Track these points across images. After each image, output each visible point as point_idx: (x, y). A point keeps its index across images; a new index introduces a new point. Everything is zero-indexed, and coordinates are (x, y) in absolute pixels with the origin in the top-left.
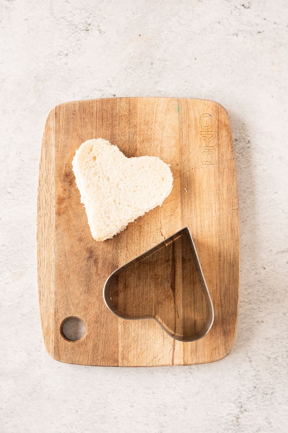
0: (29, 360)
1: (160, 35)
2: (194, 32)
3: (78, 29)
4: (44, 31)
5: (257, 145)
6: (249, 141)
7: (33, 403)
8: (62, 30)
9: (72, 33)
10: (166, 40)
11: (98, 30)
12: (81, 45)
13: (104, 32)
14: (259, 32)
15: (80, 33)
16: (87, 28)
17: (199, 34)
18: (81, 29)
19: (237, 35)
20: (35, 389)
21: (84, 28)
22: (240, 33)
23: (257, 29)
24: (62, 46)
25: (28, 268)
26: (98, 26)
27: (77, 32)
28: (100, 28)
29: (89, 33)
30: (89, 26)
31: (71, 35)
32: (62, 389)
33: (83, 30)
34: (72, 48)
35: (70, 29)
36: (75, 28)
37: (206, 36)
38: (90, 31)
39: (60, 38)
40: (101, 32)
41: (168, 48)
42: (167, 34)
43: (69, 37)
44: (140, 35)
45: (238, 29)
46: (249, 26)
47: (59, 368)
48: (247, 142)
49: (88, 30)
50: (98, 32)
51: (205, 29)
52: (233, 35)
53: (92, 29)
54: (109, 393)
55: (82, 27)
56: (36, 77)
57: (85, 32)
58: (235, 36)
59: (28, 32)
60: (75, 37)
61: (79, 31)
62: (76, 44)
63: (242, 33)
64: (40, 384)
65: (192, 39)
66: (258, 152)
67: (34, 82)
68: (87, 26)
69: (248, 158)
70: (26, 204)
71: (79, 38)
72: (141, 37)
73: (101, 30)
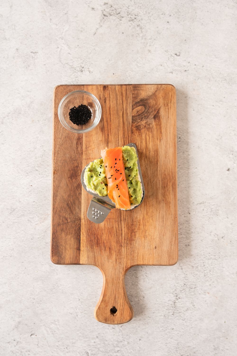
0: (50, 270)
1: (126, 74)
2: (146, 71)
3: (77, 71)
4: (56, 72)
5: (185, 140)
6: (180, 138)
7: (53, 295)
8: (66, 71)
9: (73, 73)
10: (129, 76)
11: (88, 71)
12: (78, 80)
13: (92, 72)
14: (186, 71)
15: (77, 73)
16: (81, 69)
17: (149, 72)
18: (78, 70)
19: (172, 73)
20: (54, 287)
21: (80, 70)
22: (174, 72)
23: (184, 69)
24: (67, 81)
25: (49, 215)
26: (88, 69)
27: (76, 72)
28: (90, 70)
29: (83, 73)
30: (83, 69)
31: (72, 74)
32: (70, 287)
33: (79, 71)
34: (73, 82)
35: (72, 70)
36: (74, 70)
37: (154, 74)
38: (83, 71)
39: (66, 76)
40: (90, 72)
41: (130, 81)
42: (130, 73)
43: (71, 75)
44: (114, 74)
45: (173, 69)
46: (179, 67)
47: (68, 274)
48: (179, 138)
49: (82, 71)
50: (88, 72)
51: (153, 69)
52: (170, 73)
53: (84, 70)
54: (98, 289)
55: (78, 69)
56: (51, 100)
57: (80, 72)
58: (171, 74)
59: (46, 72)
60: (74, 75)
61: (77, 72)
62: (75, 80)
63: (175, 72)
64: (57, 284)
65: (145, 76)
66: (185, 144)
67: (50, 103)
68: (82, 69)
69: (179, 148)
70: (47, 177)
71: (77, 76)
72: (114, 75)
73: (90, 71)
